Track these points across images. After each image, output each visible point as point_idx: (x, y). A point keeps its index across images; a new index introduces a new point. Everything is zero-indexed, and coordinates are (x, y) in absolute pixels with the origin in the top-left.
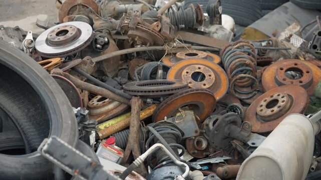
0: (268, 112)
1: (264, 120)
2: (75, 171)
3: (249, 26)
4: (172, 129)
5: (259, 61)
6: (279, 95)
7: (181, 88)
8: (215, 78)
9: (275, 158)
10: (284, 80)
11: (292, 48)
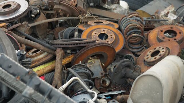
0: (153, 59)
1: (150, 65)
2: (17, 78)
3: (139, 9)
4: (85, 70)
5: (146, 27)
6: (160, 48)
7: (91, 42)
8: (115, 38)
9: (157, 76)
10: (164, 38)
11: (169, 20)
